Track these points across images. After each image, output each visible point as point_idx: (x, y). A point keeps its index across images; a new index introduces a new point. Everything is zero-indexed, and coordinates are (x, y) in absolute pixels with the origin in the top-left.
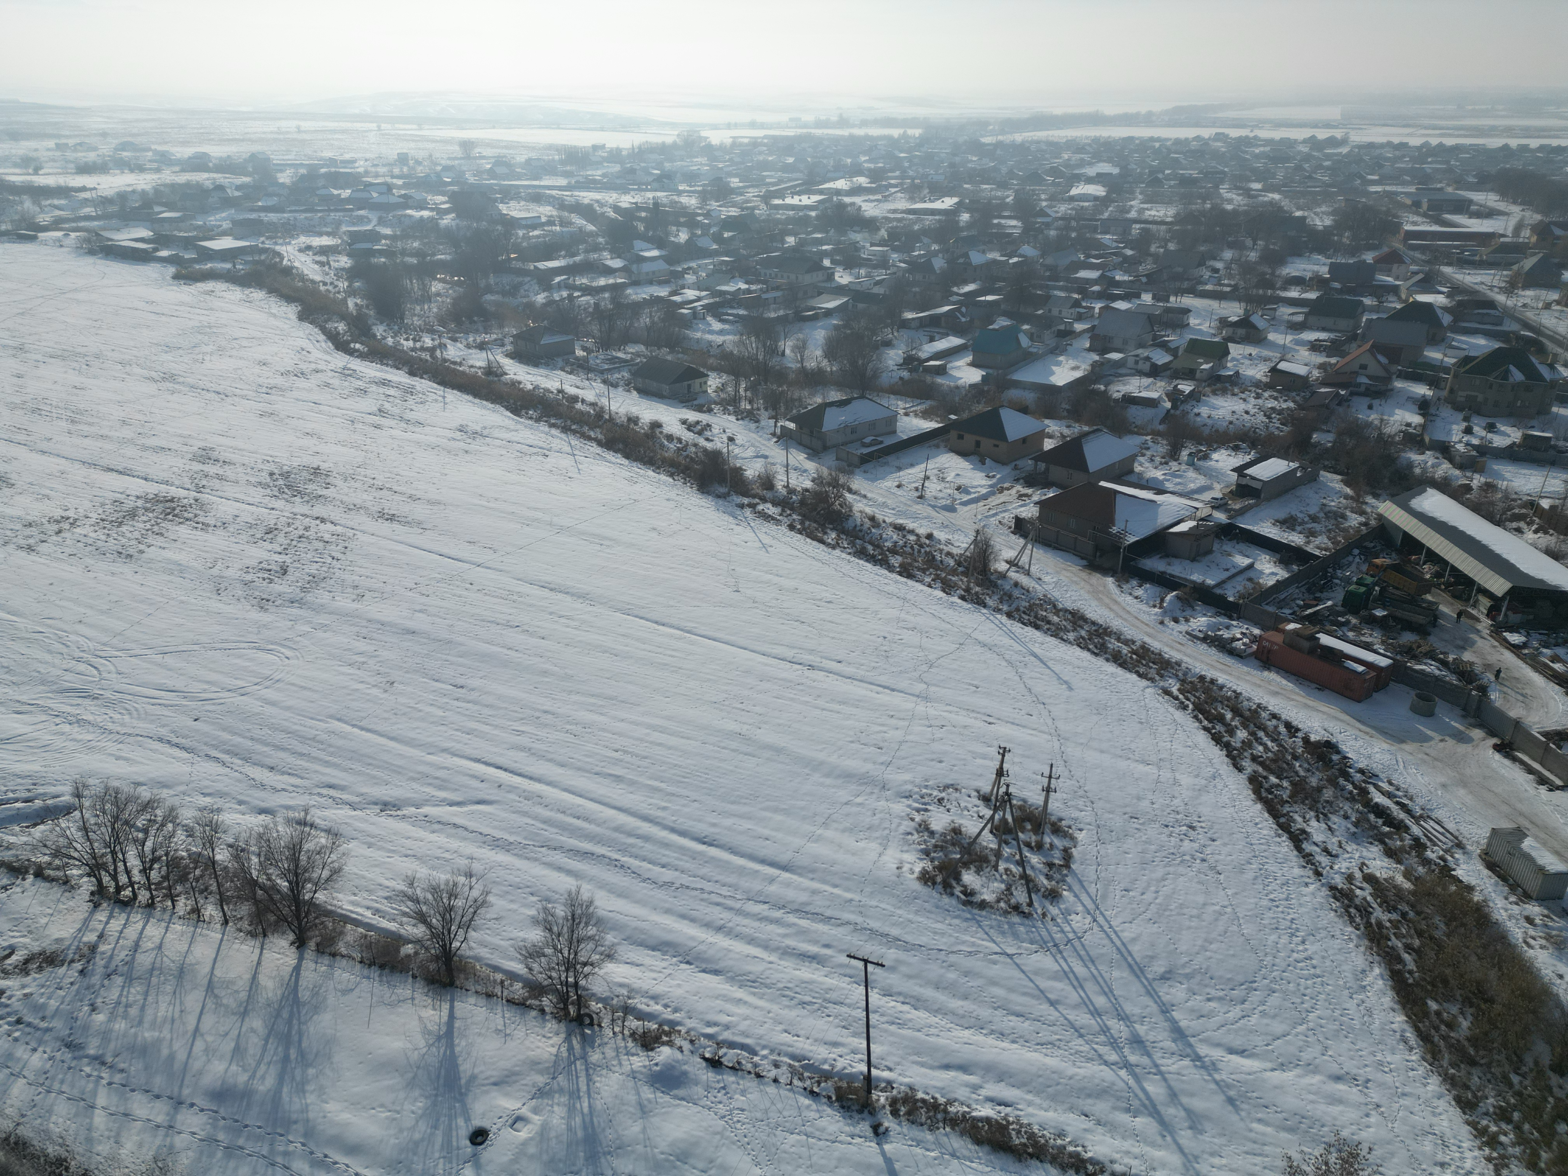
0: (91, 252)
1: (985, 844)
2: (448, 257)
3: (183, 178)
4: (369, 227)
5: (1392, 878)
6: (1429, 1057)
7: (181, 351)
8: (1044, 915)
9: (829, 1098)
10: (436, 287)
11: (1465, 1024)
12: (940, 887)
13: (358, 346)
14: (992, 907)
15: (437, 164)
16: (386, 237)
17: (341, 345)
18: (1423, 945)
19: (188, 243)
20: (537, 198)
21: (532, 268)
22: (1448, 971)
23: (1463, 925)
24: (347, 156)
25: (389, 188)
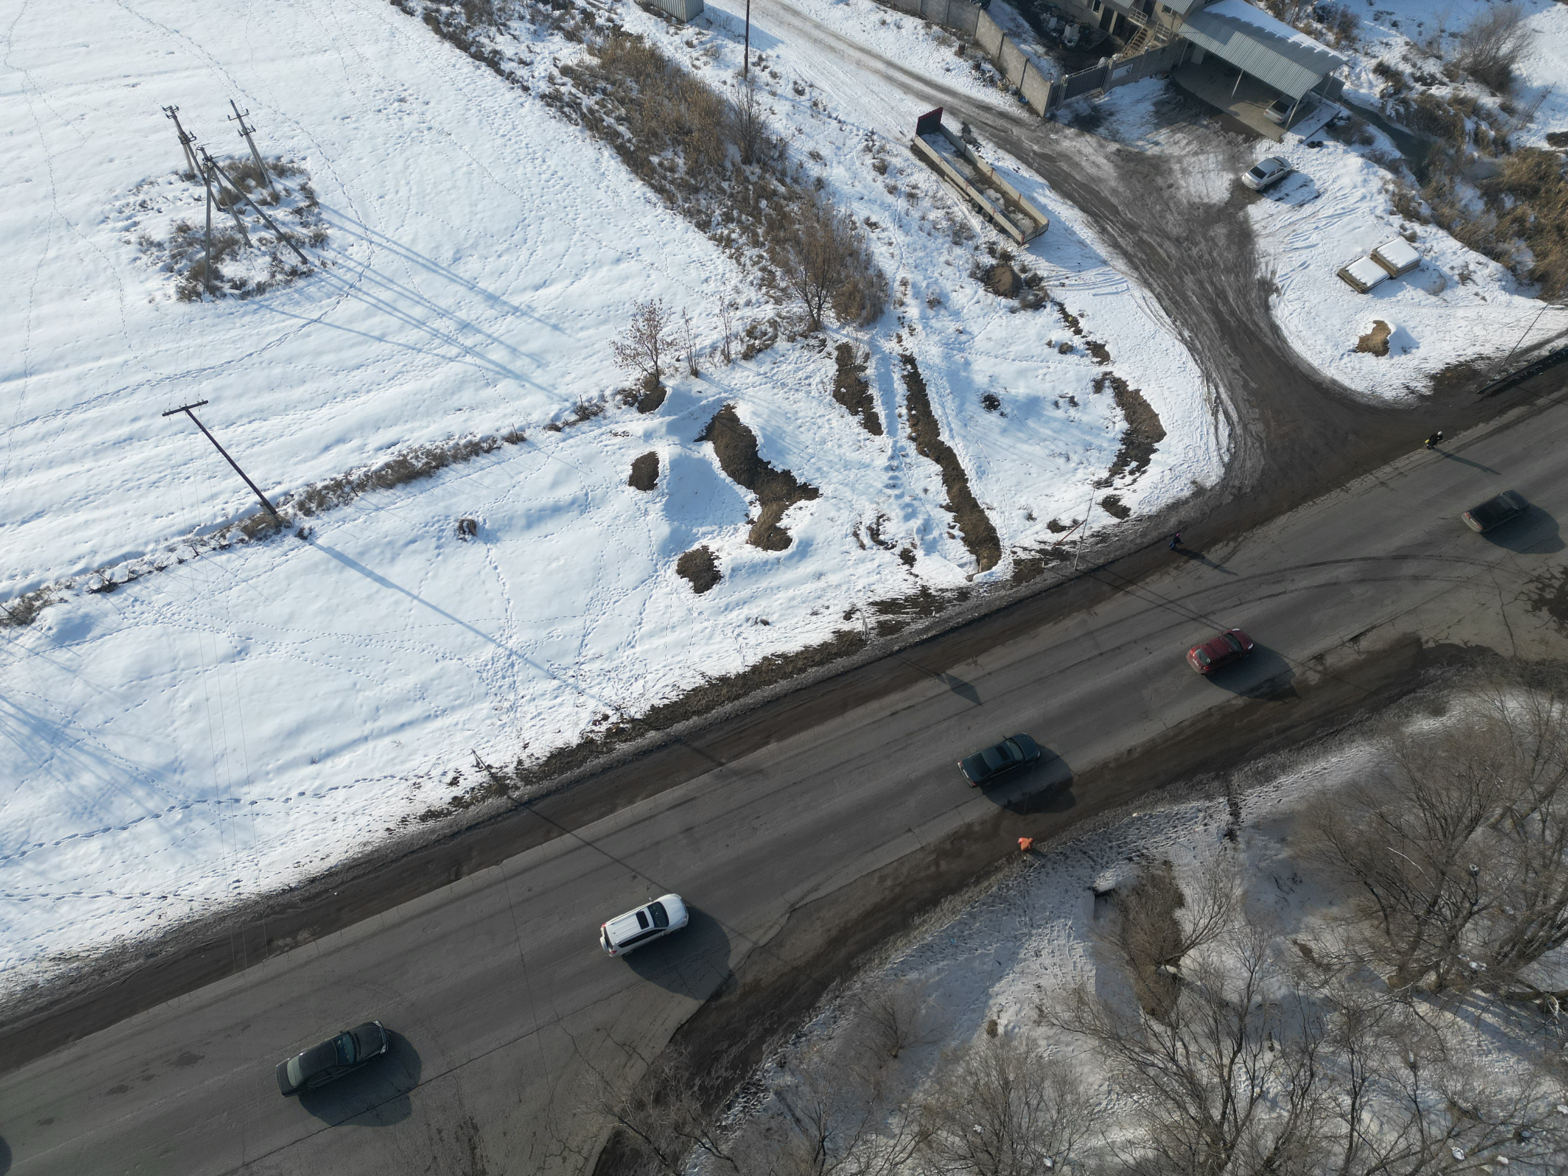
1: (221, 226)
5: (582, 61)
6: (668, 204)
8: (324, 264)
9: (242, 541)
11: (680, 161)
12: (207, 295)
14: (271, 285)
18: (628, 112)
22: (654, 124)
23: (648, 75)
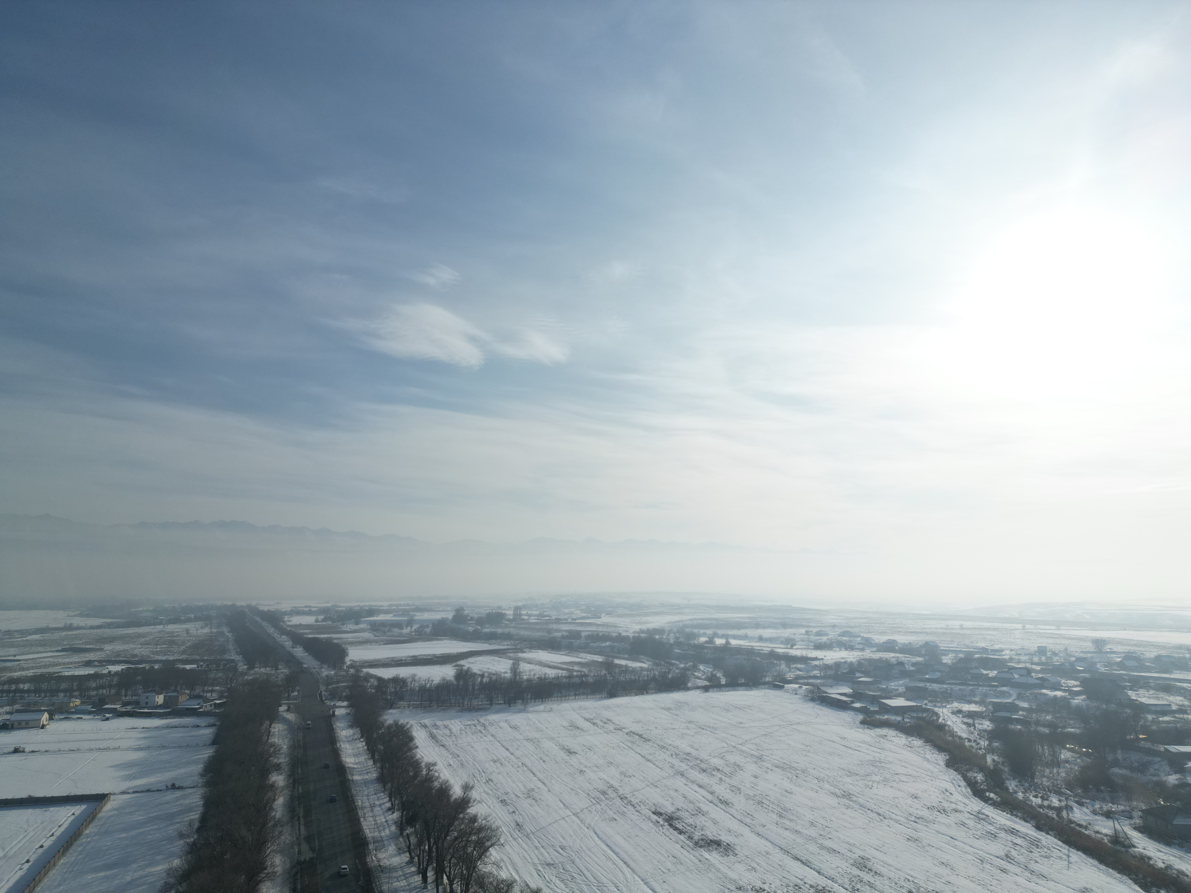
0: (813, 700)
2: (1078, 731)
3: (877, 656)
4: (1009, 701)
7: (858, 777)
10: (1065, 755)
13: (992, 795)
15: (1070, 656)
16: (1023, 709)
17: (978, 793)
19: (874, 700)
20: (1167, 688)
21: (1162, 749)
24: (997, 647)
25: (1029, 671)
